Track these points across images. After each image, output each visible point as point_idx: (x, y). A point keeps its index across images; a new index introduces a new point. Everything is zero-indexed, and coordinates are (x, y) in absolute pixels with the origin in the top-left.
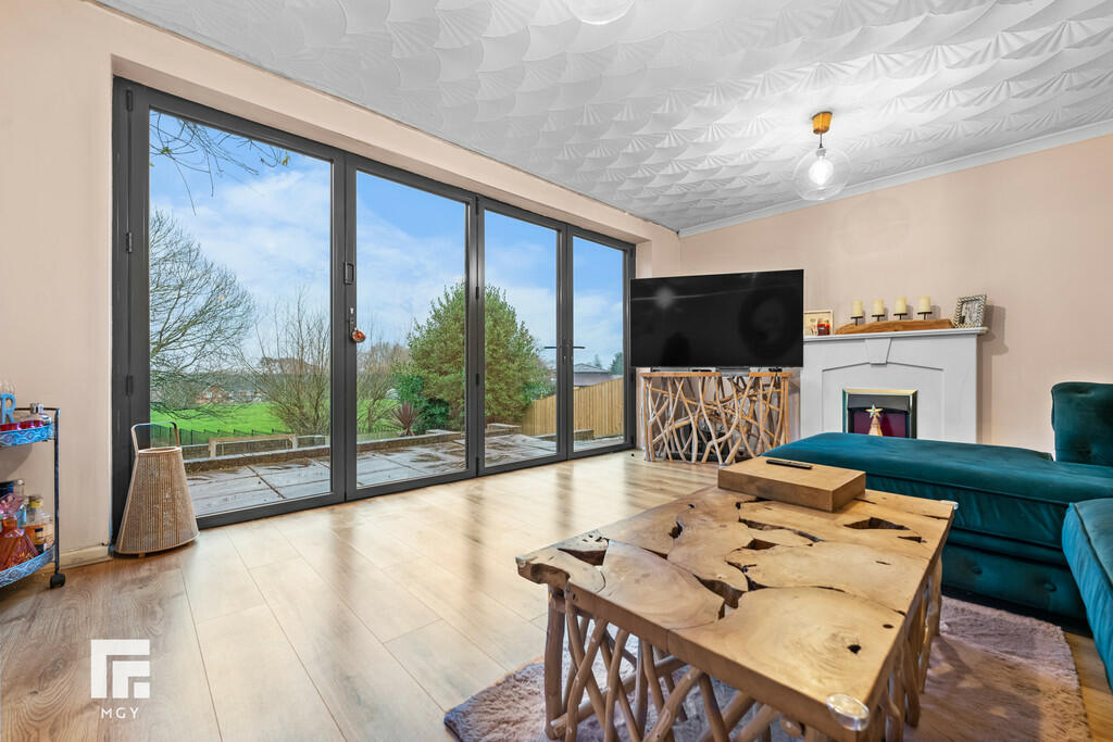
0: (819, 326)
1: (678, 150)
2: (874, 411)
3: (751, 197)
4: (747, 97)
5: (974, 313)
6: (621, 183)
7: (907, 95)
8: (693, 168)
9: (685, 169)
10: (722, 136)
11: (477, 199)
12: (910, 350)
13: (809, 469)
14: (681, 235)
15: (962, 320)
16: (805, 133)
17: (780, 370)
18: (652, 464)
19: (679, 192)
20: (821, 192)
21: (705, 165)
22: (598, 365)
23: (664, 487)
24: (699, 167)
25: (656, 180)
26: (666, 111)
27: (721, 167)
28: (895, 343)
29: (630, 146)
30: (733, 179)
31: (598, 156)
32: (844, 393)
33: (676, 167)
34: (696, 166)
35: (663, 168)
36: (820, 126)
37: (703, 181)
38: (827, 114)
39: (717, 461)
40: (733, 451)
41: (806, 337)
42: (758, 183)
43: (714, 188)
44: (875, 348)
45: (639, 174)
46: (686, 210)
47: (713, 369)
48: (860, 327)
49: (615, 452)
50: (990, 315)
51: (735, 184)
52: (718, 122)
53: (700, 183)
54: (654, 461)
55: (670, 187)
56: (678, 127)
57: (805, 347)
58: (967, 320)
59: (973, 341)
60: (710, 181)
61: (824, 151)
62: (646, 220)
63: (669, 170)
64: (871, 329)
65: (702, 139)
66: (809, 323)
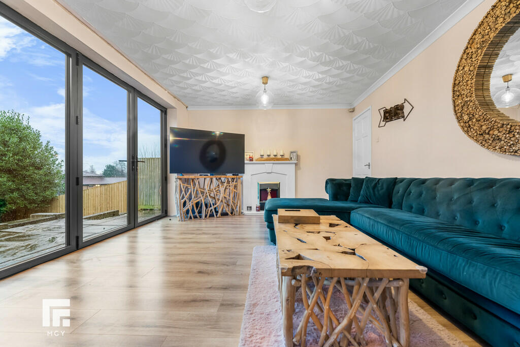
0: (250, 158)
1: (209, 70)
2: (269, 190)
3: (226, 100)
4: (246, 60)
5: (294, 157)
6: (173, 75)
7: (289, 81)
8: (211, 81)
9: (207, 80)
10: (230, 72)
11: (77, 54)
12: (279, 168)
13: (299, 211)
14: (189, 109)
15: (291, 158)
16: (258, 82)
17: (238, 175)
18: (183, 223)
19: (199, 89)
20: (265, 107)
21: (216, 81)
22: (93, 172)
23: (204, 232)
24: (214, 81)
25: (191, 80)
26: (214, 52)
27: (222, 84)
28: (274, 165)
29: (189, 60)
30: (224, 91)
31: (169, 58)
32: (258, 184)
33: (204, 78)
34: (212, 80)
35: (198, 76)
36: (265, 81)
37: (212, 88)
38: (267, 77)
39: (214, 216)
40: (220, 211)
41: (246, 162)
42: (232, 95)
43: (214, 92)
44: (268, 167)
45: (185, 75)
46: (197, 98)
47: (209, 174)
48: (262, 159)
49: (158, 219)
50: (298, 158)
51: (223, 93)
52: (232, 65)
53: (209, 88)
54: (185, 221)
55: (196, 85)
56: (215, 61)
57: (245, 165)
58: (293, 159)
59: (294, 165)
60: (214, 88)
61: (266, 91)
62: (175, 97)
63: (200, 78)
64: (267, 160)
65: (221, 70)
66: (247, 157)
